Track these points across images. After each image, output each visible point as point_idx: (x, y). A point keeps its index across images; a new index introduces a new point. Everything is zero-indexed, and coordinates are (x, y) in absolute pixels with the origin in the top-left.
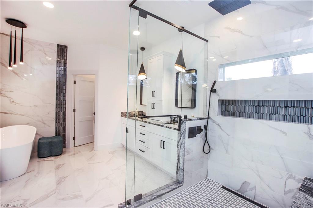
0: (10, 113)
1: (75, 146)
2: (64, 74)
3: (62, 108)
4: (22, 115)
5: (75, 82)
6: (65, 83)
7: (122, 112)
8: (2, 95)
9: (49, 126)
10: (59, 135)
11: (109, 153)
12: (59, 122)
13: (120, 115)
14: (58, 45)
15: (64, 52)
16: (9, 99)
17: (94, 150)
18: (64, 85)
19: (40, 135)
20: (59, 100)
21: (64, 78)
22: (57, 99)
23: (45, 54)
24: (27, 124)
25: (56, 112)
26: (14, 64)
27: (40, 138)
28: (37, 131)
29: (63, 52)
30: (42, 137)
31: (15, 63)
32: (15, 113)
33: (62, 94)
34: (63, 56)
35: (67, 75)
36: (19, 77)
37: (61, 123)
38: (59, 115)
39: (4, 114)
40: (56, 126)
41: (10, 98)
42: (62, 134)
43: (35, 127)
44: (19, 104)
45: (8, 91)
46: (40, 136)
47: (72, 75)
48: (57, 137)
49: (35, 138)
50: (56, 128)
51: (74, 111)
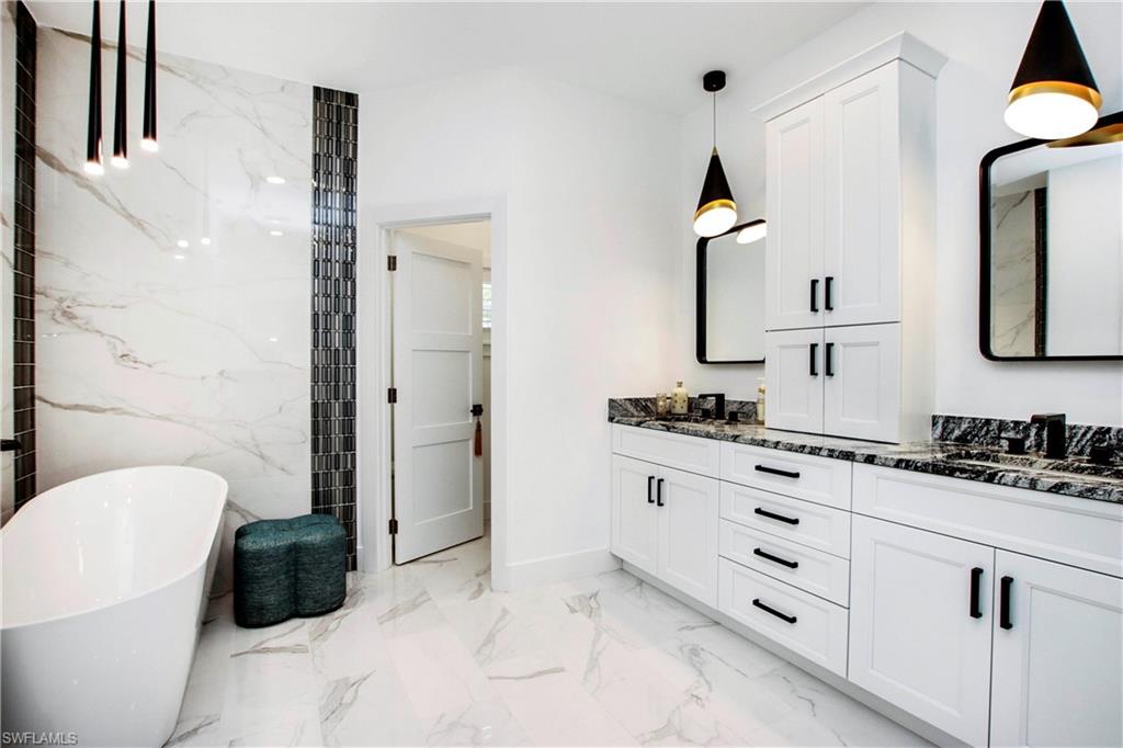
0: (113, 409)
1: (398, 561)
2: (346, 226)
3: (337, 382)
4: (167, 418)
5: (392, 263)
6: (349, 267)
7: (611, 401)
8: (78, 322)
9: (283, 470)
10: (329, 511)
11: (573, 611)
12: (327, 449)
13: (605, 411)
14: (317, 90)
15: (343, 123)
16: (109, 343)
17: (492, 590)
18: (346, 278)
19: (242, 512)
20: (327, 348)
21: (346, 246)
22: (315, 345)
23: (263, 130)
24: (188, 461)
25: (315, 405)
26: (117, 152)
27: (245, 523)
28: (229, 494)
29: (339, 123)
30: (252, 520)
31: (120, 146)
32: (132, 410)
33: (338, 320)
34: (338, 140)
35: (358, 229)
36: (152, 238)
37: (337, 456)
38: (327, 418)
39: (86, 413)
40: (313, 468)
41: (114, 337)
42: (338, 505)
43: (223, 474)
44: (150, 366)
45: (103, 307)
46: (243, 516)
47: (381, 227)
48: (316, 519)
49: (224, 525)
50: (315, 477)
51: (392, 396)
